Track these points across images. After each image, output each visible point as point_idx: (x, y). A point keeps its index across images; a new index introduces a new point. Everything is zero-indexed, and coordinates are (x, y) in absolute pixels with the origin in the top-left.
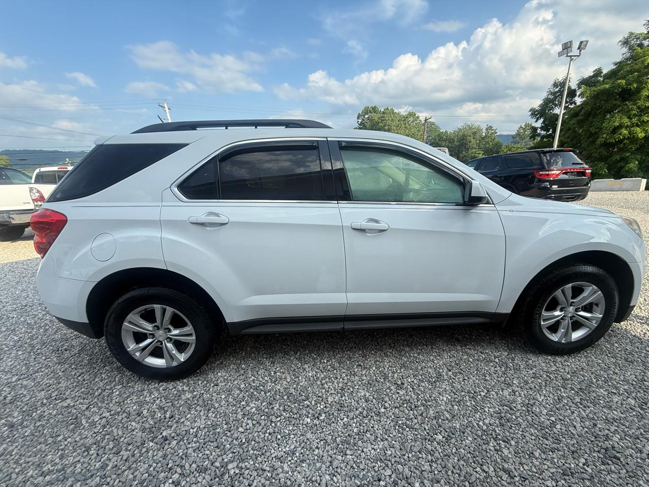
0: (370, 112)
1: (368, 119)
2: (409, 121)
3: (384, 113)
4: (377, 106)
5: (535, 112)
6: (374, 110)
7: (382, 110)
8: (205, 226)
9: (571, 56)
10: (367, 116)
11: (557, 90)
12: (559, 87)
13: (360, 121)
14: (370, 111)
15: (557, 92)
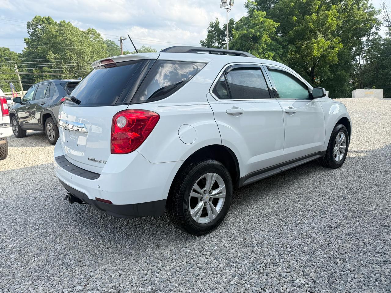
0: (44, 23)
1: (42, 29)
2: (91, 38)
3: (60, 25)
4: (51, 17)
5: (204, 44)
6: (48, 20)
7: (58, 22)
8: (234, 115)
9: (227, 9)
10: (39, 27)
11: (213, 29)
12: (214, 28)
13: (31, 31)
14: (43, 21)
15: (213, 31)
